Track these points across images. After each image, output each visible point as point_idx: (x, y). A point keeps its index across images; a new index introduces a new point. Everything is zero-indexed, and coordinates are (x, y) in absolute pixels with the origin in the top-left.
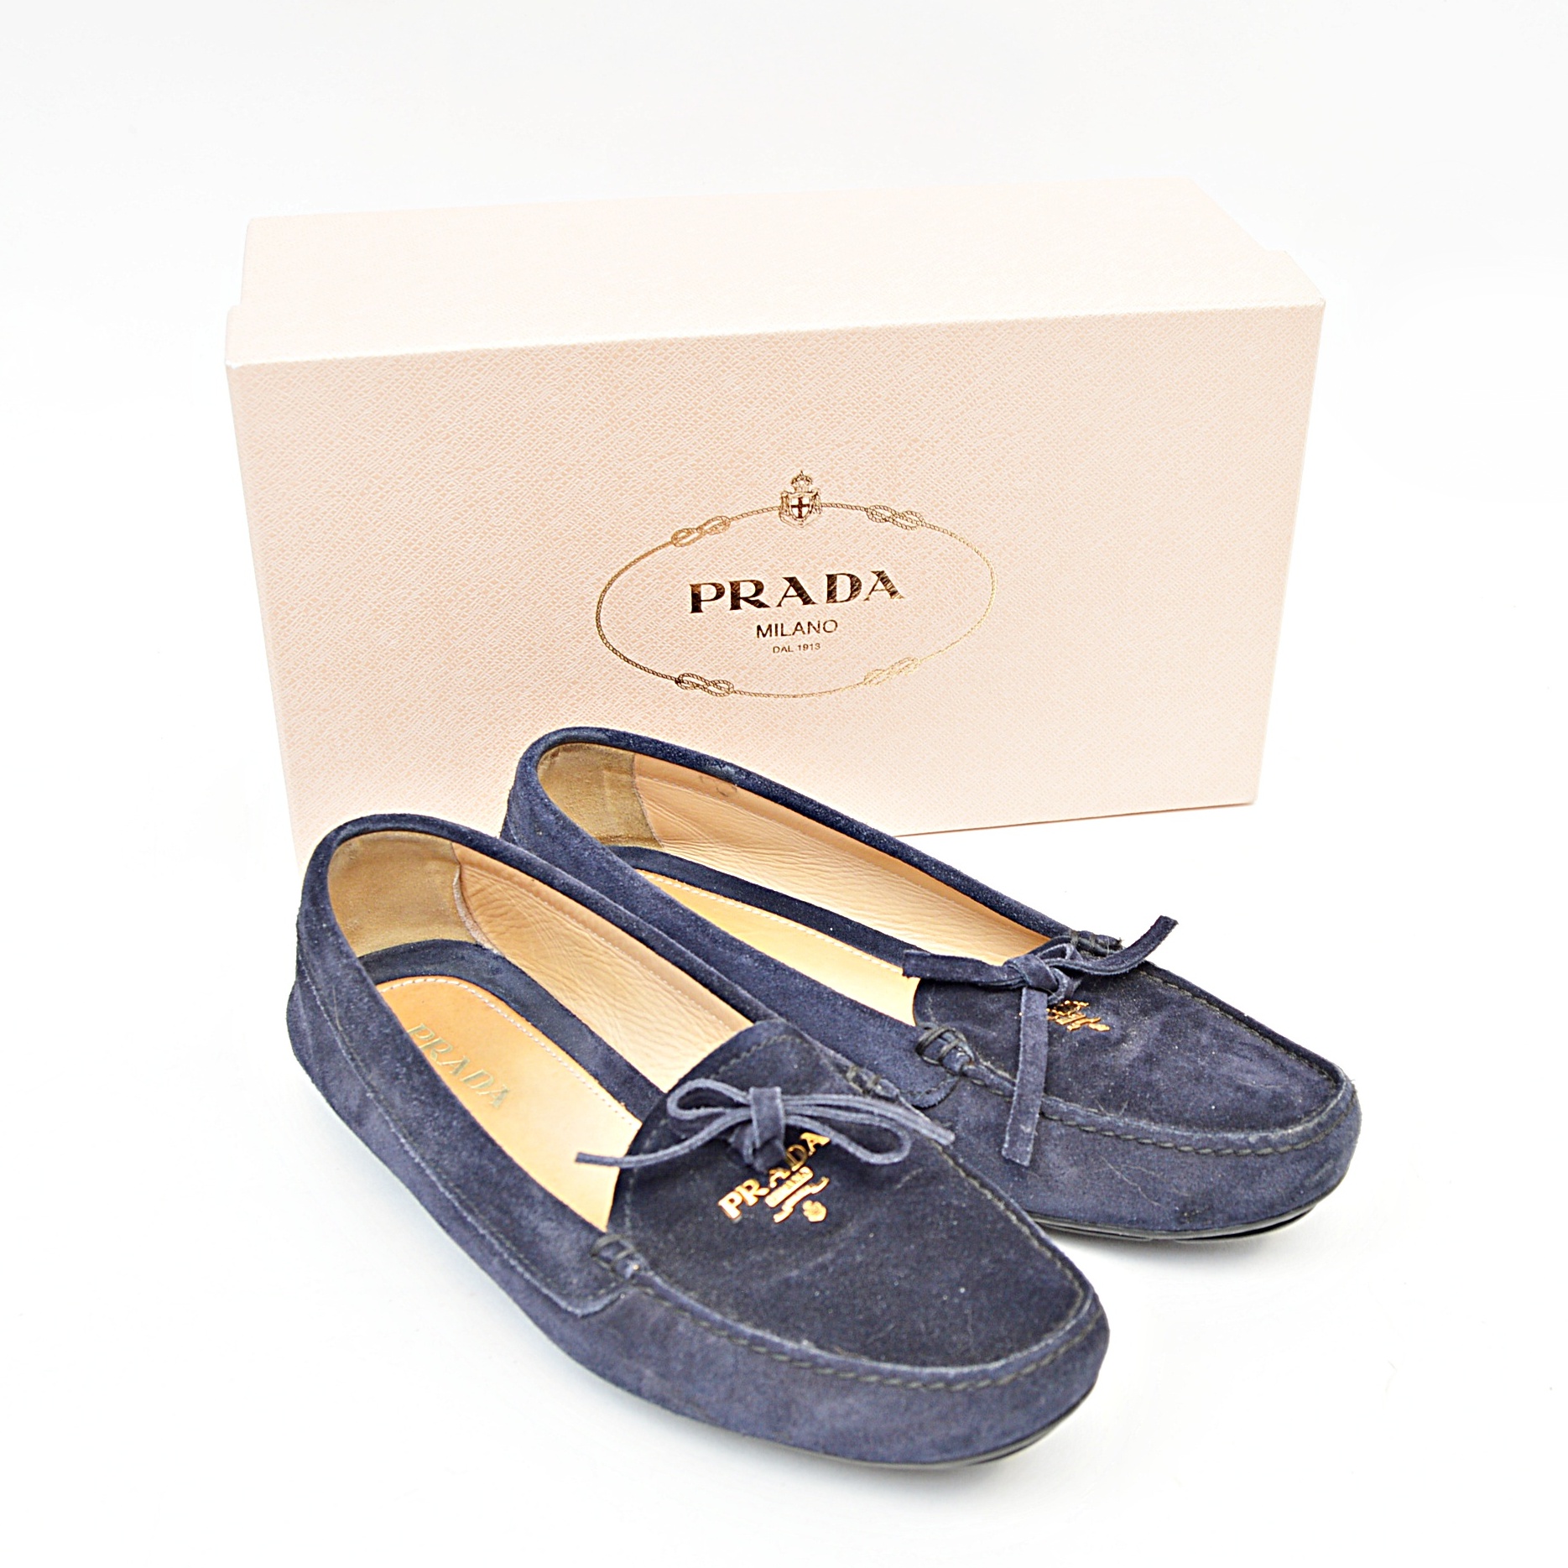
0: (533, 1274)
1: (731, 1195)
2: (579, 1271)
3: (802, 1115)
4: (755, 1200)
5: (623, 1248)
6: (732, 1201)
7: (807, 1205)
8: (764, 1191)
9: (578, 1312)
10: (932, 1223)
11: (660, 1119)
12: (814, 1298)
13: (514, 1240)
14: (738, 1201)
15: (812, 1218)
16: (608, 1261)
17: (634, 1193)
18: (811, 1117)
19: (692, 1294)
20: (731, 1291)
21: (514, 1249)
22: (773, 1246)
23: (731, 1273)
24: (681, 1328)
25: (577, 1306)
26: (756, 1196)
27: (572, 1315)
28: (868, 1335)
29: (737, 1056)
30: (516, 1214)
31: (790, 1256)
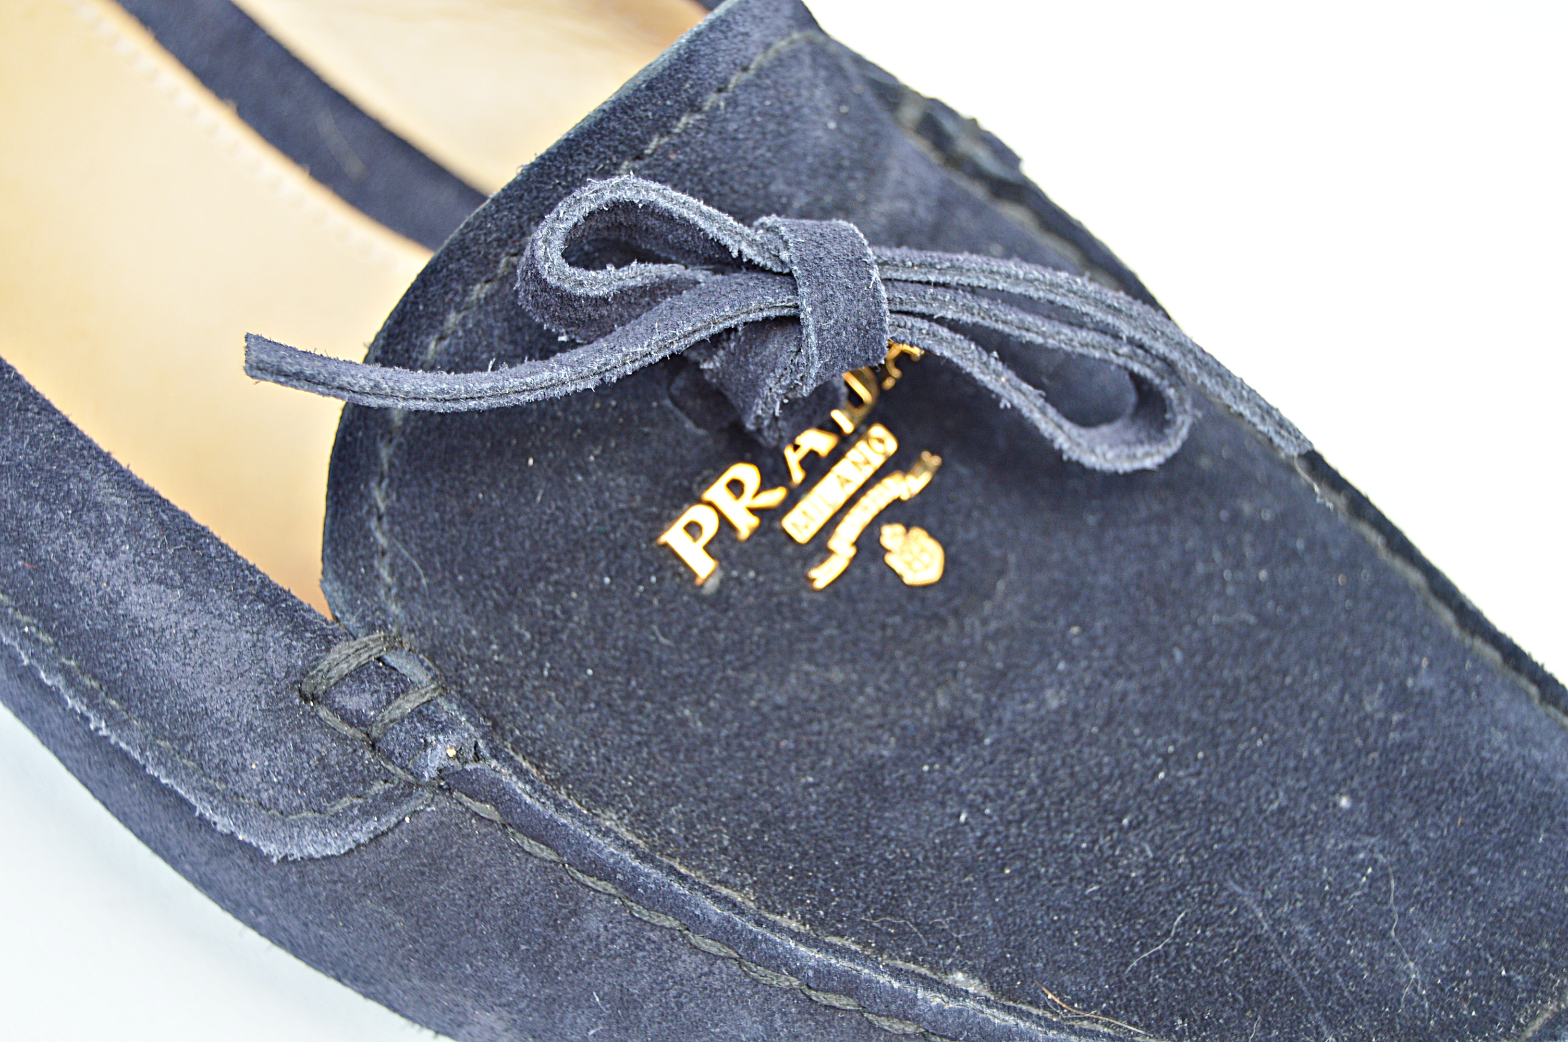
0: (110, 716)
1: (695, 513)
2: (267, 740)
3: (929, 318)
4: (754, 521)
5: (404, 686)
6: (693, 529)
7: (891, 535)
8: (775, 497)
9: (271, 848)
10: (1209, 578)
11: (468, 284)
12: (958, 829)
13: (45, 618)
14: (710, 527)
15: (912, 577)
16: (357, 720)
17: (398, 485)
18: (954, 326)
19: (609, 820)
20: (723, 805)
21: (45, 638)
22: (811, 657)
23: (707, 741)
24: (593, 923)
25: (269, 836)
26: (753, 511)
27: (255, 854)
28: (1123, 947)
29: (694, 106)
30: (48, 550)
31: (861, 686)
